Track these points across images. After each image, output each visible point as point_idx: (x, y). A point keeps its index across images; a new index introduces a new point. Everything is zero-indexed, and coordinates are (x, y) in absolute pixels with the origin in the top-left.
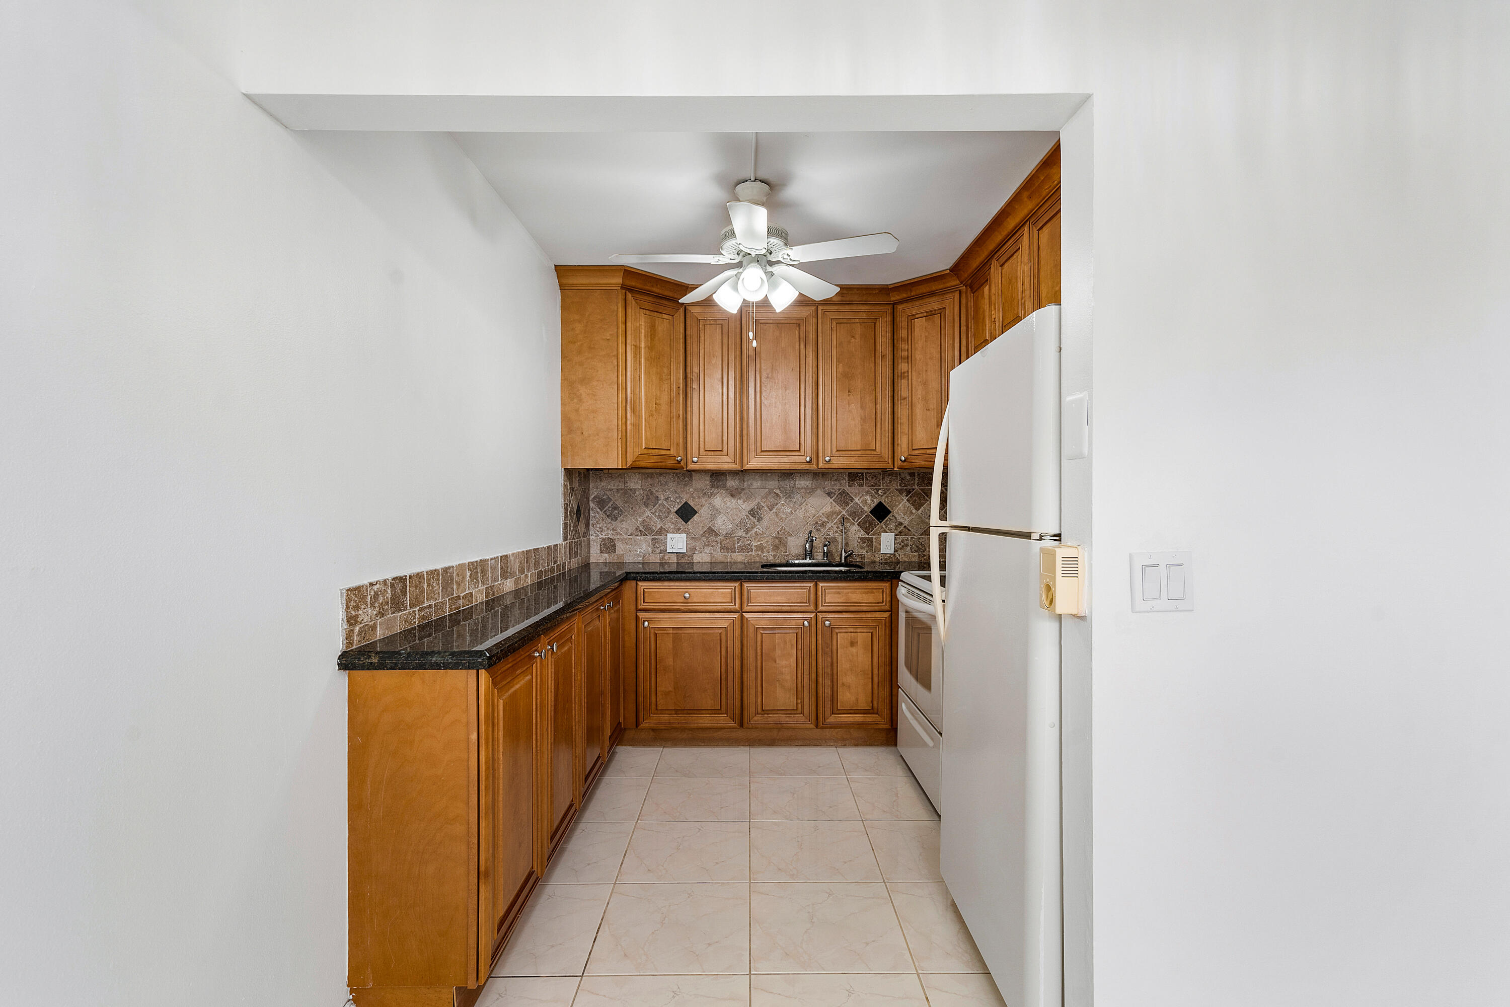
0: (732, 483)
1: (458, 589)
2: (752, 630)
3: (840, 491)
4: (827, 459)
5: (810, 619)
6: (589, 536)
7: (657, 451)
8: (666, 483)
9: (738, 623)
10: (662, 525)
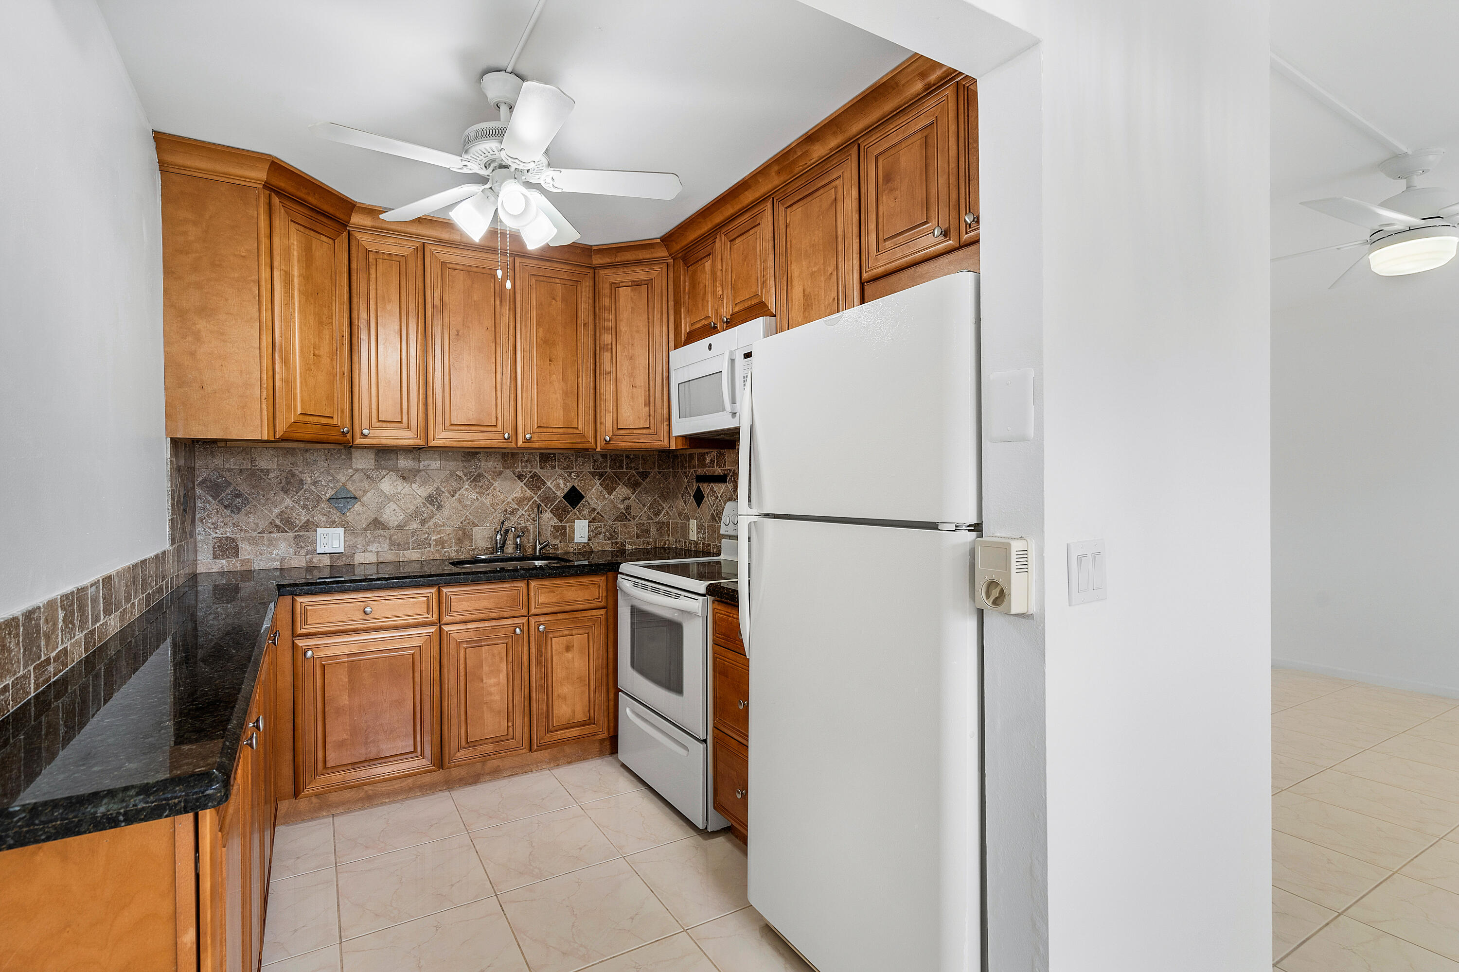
0: (405, 463)
1: (47, 645)
2: (453, 645)
3: (532, 474)
4: (528, 436)
5: (521, 625)
6: (195, 536)
7: (315, 419)
8: (315, 462)
9: (436, 638)
10: (308, 517)
